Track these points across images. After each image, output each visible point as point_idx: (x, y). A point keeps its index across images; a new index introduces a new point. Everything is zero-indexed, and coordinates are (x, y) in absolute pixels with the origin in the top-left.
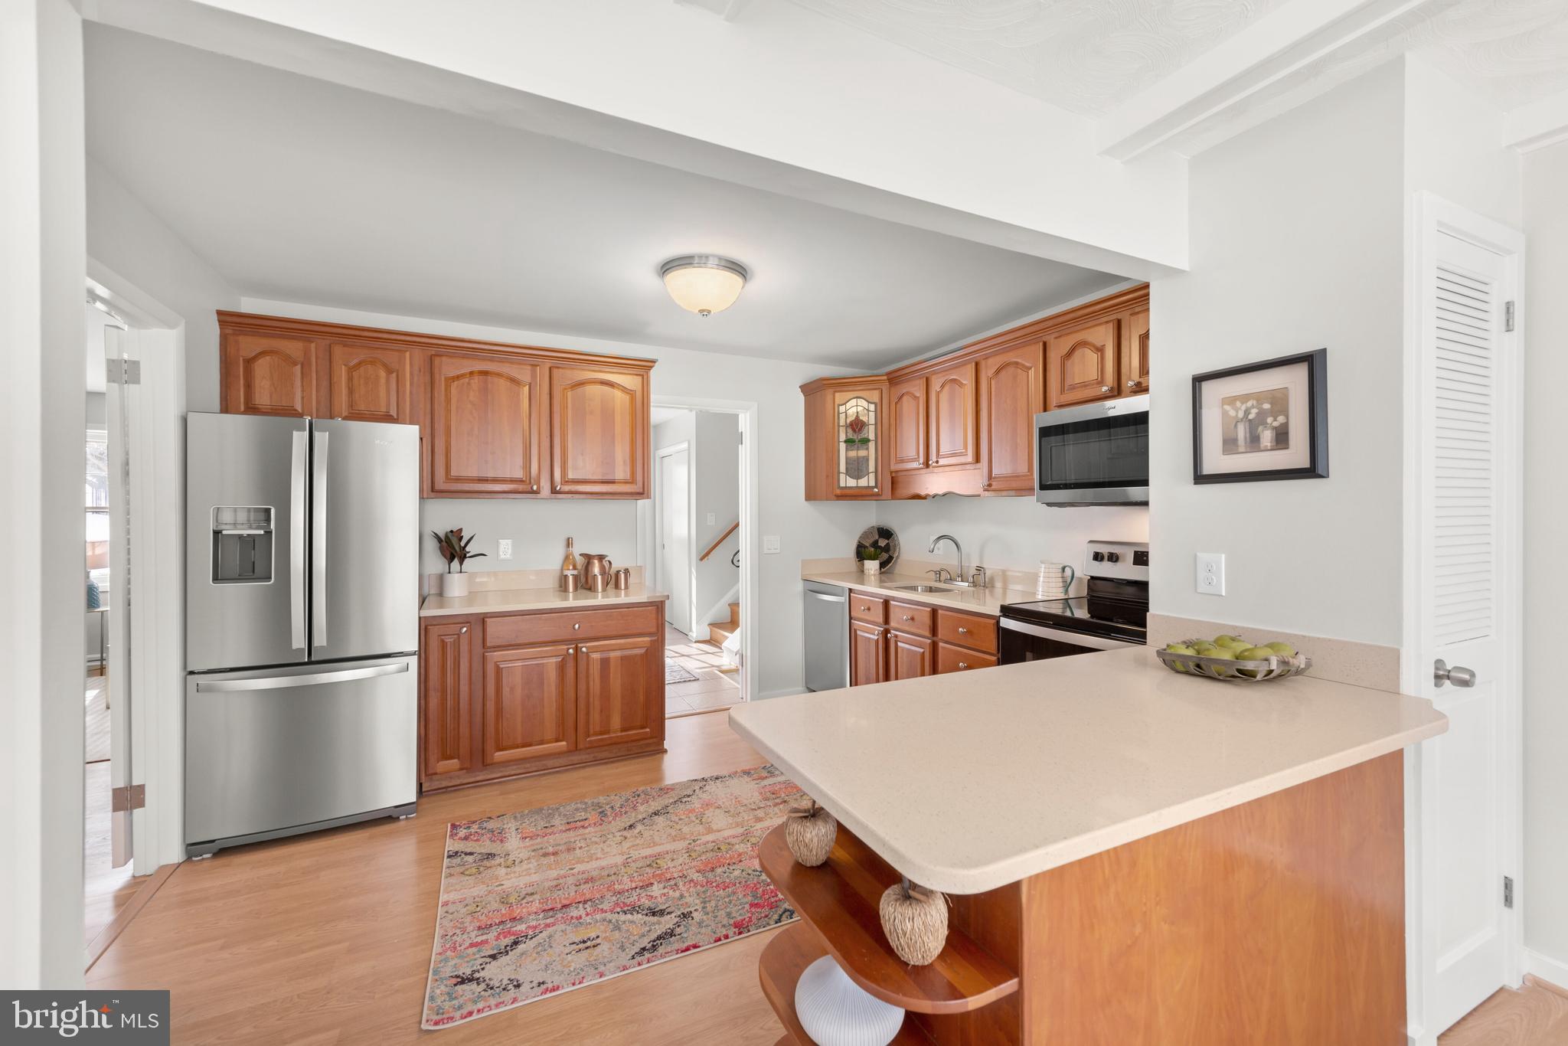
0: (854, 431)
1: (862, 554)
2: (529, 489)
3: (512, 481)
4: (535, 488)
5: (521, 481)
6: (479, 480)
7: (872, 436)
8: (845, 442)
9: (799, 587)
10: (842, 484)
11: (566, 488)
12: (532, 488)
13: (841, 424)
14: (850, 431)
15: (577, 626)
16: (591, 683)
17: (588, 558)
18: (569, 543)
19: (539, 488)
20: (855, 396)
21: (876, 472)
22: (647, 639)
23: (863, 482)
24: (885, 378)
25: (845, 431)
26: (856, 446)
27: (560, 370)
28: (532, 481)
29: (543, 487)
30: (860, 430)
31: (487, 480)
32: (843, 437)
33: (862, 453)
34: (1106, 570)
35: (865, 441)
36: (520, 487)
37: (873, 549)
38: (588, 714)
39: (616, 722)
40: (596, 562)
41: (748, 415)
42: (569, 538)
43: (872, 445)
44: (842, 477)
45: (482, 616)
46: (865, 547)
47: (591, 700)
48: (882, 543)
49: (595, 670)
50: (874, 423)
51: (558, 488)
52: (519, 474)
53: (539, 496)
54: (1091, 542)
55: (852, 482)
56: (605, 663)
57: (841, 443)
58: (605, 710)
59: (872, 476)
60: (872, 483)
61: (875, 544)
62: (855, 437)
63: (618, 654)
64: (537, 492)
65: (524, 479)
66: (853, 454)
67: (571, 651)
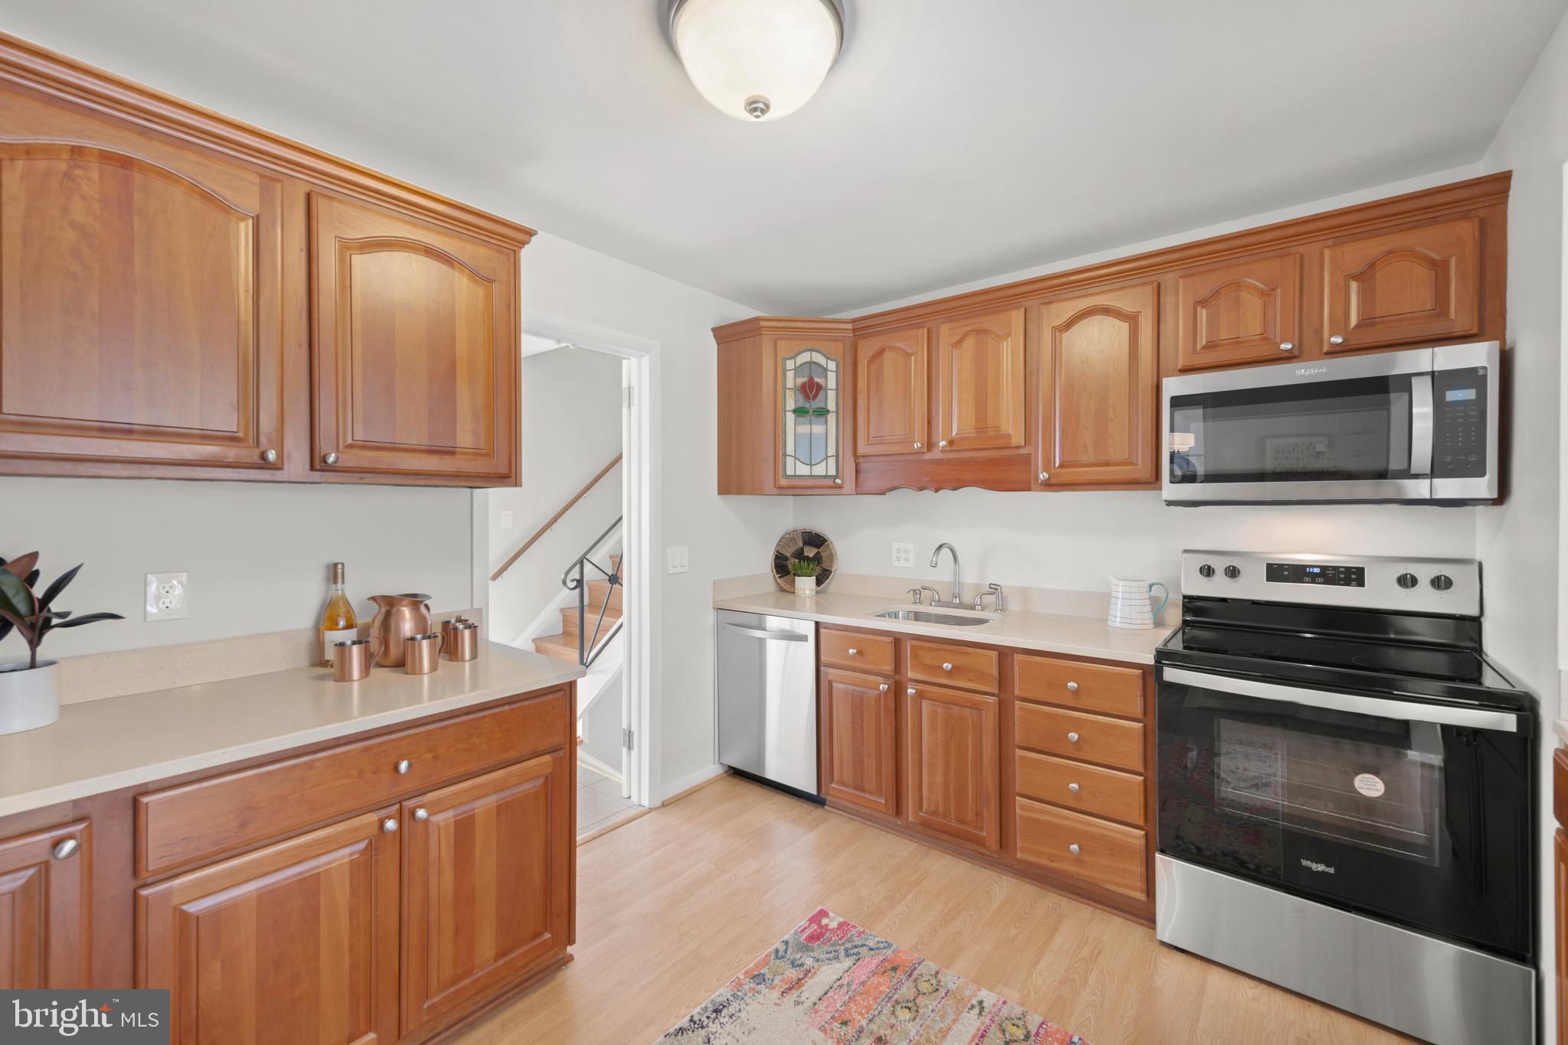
0: (807, 397)
1: (782, 566)
2: (255, 458)
3: (205, 437)
4: (272, 455)
5: (232, 439)
6: (102, 430)
7: (831, 405)
8: (794, 411)
9: (710, 619)
10: (790, 472)
11: (350, 460)
12: (263, 456)
13: (788, 386)
14: (801, 397)
15: (404, 766)
16: (433, 882)
17: (389, 604)
18: (334, 573)
19: (280, 455)
20: (809, 348)
21: (837, 456)
22: (547, 758)
23: (819, 470)
24: (850, 326)
25: (793, 395)
26: (808, 418)
27: (336, 204)
28: (263, 440)
29: (289, 456)
30: (815, 397)
31: (131, 432)
32: (791, 404)
33: (818, 429)
34: (1219, 588)
35: (822, 412)
36: (231, 453)
37: (797, 561)
38: (425, 949)
39: (487, 944)
40: (407, 612)
41: (646, 361)
42: (336, 565)
43: (831, 418)
44: (790, 461)
45: (130, 795)
46: (786, 559)
47: (433, 915)
48: (810, 552)
49: (442, 850)
50: (834, 387)
51: (331, 459)
52: (226, 421)
53: (278, 475)
54: (1186, 551)
55: (803, 470)
56: (464, 827)
57: (787, 413)
58: (465, 932)
59: (832, 462)
60: (832, 472)
61: (799, 555)
62: (807, 405)
63: (492, 800)
64: (277, 467)
65: (240, 435)
66: (804, 429)
67: (391, 825)
